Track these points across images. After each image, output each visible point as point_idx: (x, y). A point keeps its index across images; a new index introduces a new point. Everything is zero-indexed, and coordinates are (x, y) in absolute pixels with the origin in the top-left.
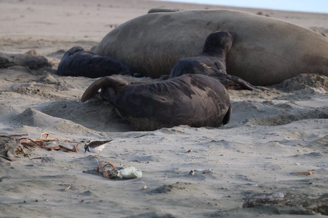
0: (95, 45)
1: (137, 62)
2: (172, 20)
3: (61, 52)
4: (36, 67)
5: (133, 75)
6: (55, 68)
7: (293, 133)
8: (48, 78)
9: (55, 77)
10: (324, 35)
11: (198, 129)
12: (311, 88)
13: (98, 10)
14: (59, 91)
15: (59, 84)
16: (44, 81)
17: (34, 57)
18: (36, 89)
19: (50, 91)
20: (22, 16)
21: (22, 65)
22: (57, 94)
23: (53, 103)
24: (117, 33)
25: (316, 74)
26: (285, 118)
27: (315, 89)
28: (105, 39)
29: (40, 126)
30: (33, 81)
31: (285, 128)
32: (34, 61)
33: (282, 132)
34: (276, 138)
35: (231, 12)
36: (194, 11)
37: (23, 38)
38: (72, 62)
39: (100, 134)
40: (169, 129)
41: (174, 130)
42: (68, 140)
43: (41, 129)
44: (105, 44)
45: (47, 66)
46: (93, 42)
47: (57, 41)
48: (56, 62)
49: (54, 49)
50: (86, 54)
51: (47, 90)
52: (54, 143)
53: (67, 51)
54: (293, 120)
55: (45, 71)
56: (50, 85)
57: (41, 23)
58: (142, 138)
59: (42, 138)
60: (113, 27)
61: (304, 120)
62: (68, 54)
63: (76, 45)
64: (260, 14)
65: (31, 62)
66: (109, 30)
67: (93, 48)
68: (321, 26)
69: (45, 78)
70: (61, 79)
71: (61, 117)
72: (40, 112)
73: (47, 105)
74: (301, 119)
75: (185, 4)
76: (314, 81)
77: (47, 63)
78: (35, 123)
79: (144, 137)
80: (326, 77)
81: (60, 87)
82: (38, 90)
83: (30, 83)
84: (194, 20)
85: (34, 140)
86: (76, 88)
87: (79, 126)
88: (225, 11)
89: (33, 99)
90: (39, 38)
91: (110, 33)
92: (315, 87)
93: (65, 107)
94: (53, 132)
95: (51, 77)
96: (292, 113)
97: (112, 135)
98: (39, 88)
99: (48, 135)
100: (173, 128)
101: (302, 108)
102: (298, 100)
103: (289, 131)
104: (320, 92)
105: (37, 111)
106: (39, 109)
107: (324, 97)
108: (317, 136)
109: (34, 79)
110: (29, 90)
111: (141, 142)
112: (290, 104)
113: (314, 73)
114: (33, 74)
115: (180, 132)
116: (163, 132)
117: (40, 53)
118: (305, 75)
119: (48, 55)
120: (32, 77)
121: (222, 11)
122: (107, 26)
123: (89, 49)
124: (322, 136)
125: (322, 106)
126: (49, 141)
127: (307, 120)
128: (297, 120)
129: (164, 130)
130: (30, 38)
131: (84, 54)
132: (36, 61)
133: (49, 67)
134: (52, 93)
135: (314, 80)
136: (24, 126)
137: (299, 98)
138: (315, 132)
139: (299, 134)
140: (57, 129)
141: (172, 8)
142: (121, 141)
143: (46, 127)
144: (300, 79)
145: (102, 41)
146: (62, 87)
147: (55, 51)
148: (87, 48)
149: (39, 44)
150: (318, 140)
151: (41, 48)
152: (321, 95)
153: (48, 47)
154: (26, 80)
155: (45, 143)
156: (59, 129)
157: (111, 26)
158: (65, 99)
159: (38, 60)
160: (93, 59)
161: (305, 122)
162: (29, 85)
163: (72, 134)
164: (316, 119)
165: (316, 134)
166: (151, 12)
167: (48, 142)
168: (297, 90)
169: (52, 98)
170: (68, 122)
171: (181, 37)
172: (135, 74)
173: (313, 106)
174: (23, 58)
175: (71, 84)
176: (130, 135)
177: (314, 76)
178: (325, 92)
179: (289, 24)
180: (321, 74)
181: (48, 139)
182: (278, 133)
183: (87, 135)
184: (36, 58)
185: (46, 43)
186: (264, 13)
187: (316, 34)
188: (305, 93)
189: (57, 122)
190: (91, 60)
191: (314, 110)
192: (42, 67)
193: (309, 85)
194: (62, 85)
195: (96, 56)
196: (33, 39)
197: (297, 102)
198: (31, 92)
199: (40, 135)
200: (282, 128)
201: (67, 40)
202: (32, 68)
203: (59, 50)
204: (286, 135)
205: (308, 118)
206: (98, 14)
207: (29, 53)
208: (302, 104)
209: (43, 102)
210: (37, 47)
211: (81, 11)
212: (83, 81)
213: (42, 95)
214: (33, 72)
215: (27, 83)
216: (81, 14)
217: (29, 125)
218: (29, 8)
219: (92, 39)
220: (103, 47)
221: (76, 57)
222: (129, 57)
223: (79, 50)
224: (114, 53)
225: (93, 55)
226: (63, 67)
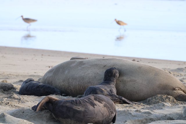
0: (40, 78)
1: (64, 88)
2: (84, 64)
3: (21, 81)
4: (7, 89)
5: (62, 95)
6: (18, 90)
8: (14, 96)
9: (17, 96)
10: (170, 73)
12: (163, 103)
13: (42, 57)
14: (20, 103)
15: (20, 100)
16: (12, 98)
17: (6, 84)
18: (7, 102)
19: (15, 103)
22: (19, 105)
23: (17, 110)
24: (53, 71)
26: (148, 120)
27: (165, 103)
28: (46, 74)
29: (9, 123)
30: (5, 97)
32: (5, 86)
35: (117, 59)
36: (96, 59)
38: (27, 87)
44: (46, 77)
45: (13, 89)
46: (39, 76)
47: (19, 75)
48: (18, 87)
49: (18, 80)
50: (35, 82)
51: (13, 103)
53: (24, 81)
54: (152, 121)
55: (12, 92)
56: (15, 100)
57: (10, 64)
60: (51, 67)
61: (159, 121)
63: (30, 77)
64: (134, 60)
65: (4, 87)
66: (48, 69)
67: (40, 79)
68: (168, 67)
69: (12, 96)
70: (21, 97)
71: (21, 118)
72: (9, 115)
73: (13, 111)
74: (157, 120)
75: (91, 55)
76: (164, 99)
77: (13, 87)
78: (6, 122)
80: (171, 97)
81: (20, 101)
82: (8, 103)
83: (3, 99)
84: (97, 64)
86: (30, 102)
88: (114, 59)
89: (5, 108)
90: (9, 73)
91: (49, 71)
92: (165, 102)
93: (24, 112)
95: (16, 96)
96: (152, 117)
98: (9, 102)
101: (157, 114)
102: (155, 110)
104: (168, 105)
105: (7, 115)
106: (8, 113)
107: (170, 108)
109: (6, 97)
110: (3, 103)
112: (151, 112)
113: (165, 94)
114: (5, 94)
117: (9, 82)
118: (160, 95)
119: (14, 83)
120: (4, 95)
122: (47, 66)
123: (37, 80)
125: (169, 113)
127: (160, 121)
128: (155, 121)
130: (4, 73)
131: (34, 83)
132: (7, 86)
133: (14, 90)
134: (16, 105)
137: (156, 108)
141: (84, 57)
143: (12, 123)
144: (157, 98)
145: (45, 75)
147: (17, 81)
148: (36, 79)
149: (9, 77)
151: (10, 79)
152: (169, 107)
153: (13, 78)
154: (1, 97)
157: (49, 67)
158: (23, 108)
159: (8, 86)
160: (39, 85)
162: (3, 100)
164: (166, 121)
166: (72, 59)
168: (155, 104)
169: (16, 108)
170: (25, 121)
171: (89, 74)
172: (63, 94)
173: (164, 113)
175: (27, 100)
177: (164, 96)
178: (171, 105)
179: (150, 66)
180: (168, 95)
184: (7, 84)
185: (12, 76)
186: (136, 60)
187: (166, 72)
188: (160, 106)
189: (19, 121)
190: (38, 86)
191: (165, 115)
192: (10, 90)
193: (161, 101)
194: (22, 100)
195: (41, 84)
196: (5, 74)
197: (154, 111)
198: (4, 104)
201: (25, 75)
202: (5, 90)
203: (20, 80)
206: (42, 60)
207: (3, 81)
208: (157, 112)
209: (11, 110)
210: (8, 78)
211: (32, 58)
212: (34, 98)
213: (11, 106)
214: (5, 93)
215: (2, 99)
216: (32, 60)
217: (3, 123)
218: (3, 56)
219: (39, 74)
220: (45, 79)
221: (30, 84)
222: (59, 85)
223: (31, 80)
224: (51, 82)
225: (39, 83)
226: (22, 90)
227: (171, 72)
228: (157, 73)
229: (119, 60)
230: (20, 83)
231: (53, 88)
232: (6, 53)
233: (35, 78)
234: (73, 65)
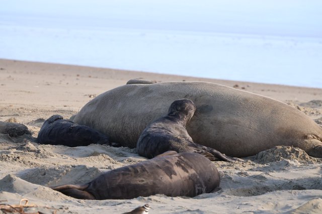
0: (74, 114)
1: (115, 132)
2: (151, 92)
3: (40, 120)
4: (16, 134)
5: (111, 145)
6: (35, 136)
7: (267, 204)
8: (29, 146)
9: (34, 145)
11: (174, 198)
12: (286, 160)
13: (77, 79)
14: (38, 158)
15: (38, 152)
16: (24, 149)
17: (15, 125)
18: (16, 157)
19: (30, 158)
20: (2, 85)
21: (3, 133)
22: (36, 161)
23: (32, 170)
24: (96, 103)
25: (291, 146)
26: (259, 188)
27: (289, 161)
28: (84, 109)
29: (20, 192)
30: (13, 148)
31: (259, 199)
32: (14, 129)
33: (257, 203)
34: (250, 208)
36: (171, 83)
37: (4, 106)
38: (51, 130)
39: (78, 201)
40: (146, 198)
41: (150, 199)
42: (47, 206)
43: (20, 196)
44: (84, 113)
45: (27, 133)
46: (72, 111)
47: (37, 110)
48: (36, 130)
49: (35, 118)
50: (66, 122)
51: (27, 157)
52: (34, 209)
53: (46, 119)
54: (268, 191)
55: (25, 139)
56: (30, 153)
57: (21, 91)
58: (119, 206)
59: (22, 204)
60: (92, 96)
61: (278, 191)
62: (47, 122)
64: (236, 86)
65: (11, 130)
66: (88, 100)
67: (73, 117)
68: (296, 99)
69: (24, 145)
70: (41, 148)
71: (40, 184)
72: (20, 179)
73: (27, 172)
74: (276, 190)
75: (162, 76)
76: (289, 153)
77: (27, 131)
78: (15, 190)
79: (121, 205)
80: (300, 150)
81: (39, 154)
82: (18, 158)
83: (10, 150)
84: (172, 92)
85: (14, 206)
86: (55, 155)
87: (57, 193)
88: (203, 83)
89: (12, 166)
90: (19, 107)
91: (89, 103)
92: (290, 159)
93: (45, 174)
94: (32, 199)
95: (31, 145)
96: (266, 184)
97: (90, 203)
98: (19, 155)
99: (27, 201)
100: (150, 197)
101: (276, 179)
102: (273, 172)
103: (264, 202)
104: (295, 164)
105: (16, 178)
106: (18, 175)
107: (298, 169)
108: (290, 207)
109: (14, 146)
110: (9, 157)
111: (118, 210)
112: (264, 175)
113: (289, 145)
114: (13, 142)
115: (157, 201)
116: (139, 200)
117: (20, 121)
118: (281, 147)
119: (28, 124)
120: (12, 145)
121: (200, 84)
122: (86, 95)
123: (69, 118)
124: (295, 207)
125: (296, 177)
126: (28, 207)
127: (281, 192)
128: (271, 191)
129: (141, 199)
130: (11, 106)
131: (63, 123)
132: (17, 129)
133: (28, 135)
134: (31, 161)
135: (289, 151)
136: (4, 192)
137: (274, 169)
138: (289, 203)
139: (273, 204)
140: (36, 196)
141: (149, 80)
142: (99, 209)
143: (25, 193)
144: (275, 151)
145: (82, 110)
146: (41, 155)
147: (34, 120)
148: (66, 117)
149: (19, 112)
150: (291, 211)
151: (21, 116)
152: (295, 167)
153: (28, 115)
154: (6, 147)
155: (23, 209)
156: (38, 195)
157: (90, 97)
158: (44, 166)
159: (19, 128)
160: (72, 127)
161: (279, 193)
162: (9, 153)
163: (51, 201)
164: (290, 191)
165: (290, 205)
166: (129, 83)
167: (28, 209)
168: (272, 161)
169: (32, 166)
170: (47, 189)
171: (160, 109)
172: (113, 144)
173: (286, 178)
174: (4, 125)
175: (51, 152)
176: (107, 203)
177: (289, 148)
178: (299, 164)
180: (296, 146)
181: (27, 205)
182: (253, 203)
183: (65, 202)
184: (17, 125)
185: (26, 111)
186: (241, 86)
188: (280, 165)
189: (36, 189)
190: (70, 129)
191: (289, 182)
192: (22, 135)
193: (283, 157)
194: (42, 153)
195: (75, 125)
196: (13, 107)
197: (271, 174)
198: (11, 159)
199: (20, 202)
200: (256, 199)
201: (48, 110)
202: (12, 136)
203: (38, 118)
204: (260, 205)
205: (282, 189)
206: (77, 84)
207: (9, 120)
208: (276, 176)
209: (23, 169)
210: (17, 115)
211: (61, 81)
212: (63, 149)
213: (22, 162)
214: (13, 140)
215: (7, 151)
216: (60, 83)
217: (8, 191)
218: (10, 77)
219: (71, 108)
220: (82, 117)
221: (56, 125)
222: (107, 127)
223: (59, 119)
224: (93, 122)
225: (72, 124)
226: (43, 135)
227: (300, 107)
228: (275, 109)
229: (212, 85)
230: (39, 124)
231: (97, 133)
232: (15, 72)
233: (65, 115)
234: (132, 93)
